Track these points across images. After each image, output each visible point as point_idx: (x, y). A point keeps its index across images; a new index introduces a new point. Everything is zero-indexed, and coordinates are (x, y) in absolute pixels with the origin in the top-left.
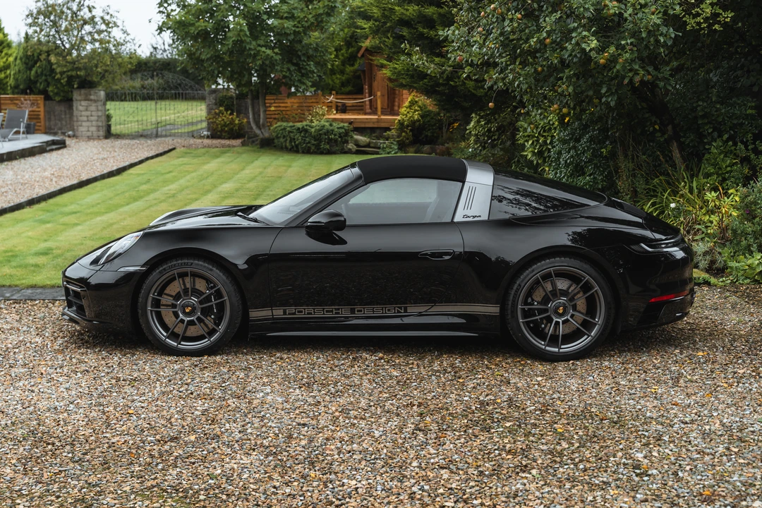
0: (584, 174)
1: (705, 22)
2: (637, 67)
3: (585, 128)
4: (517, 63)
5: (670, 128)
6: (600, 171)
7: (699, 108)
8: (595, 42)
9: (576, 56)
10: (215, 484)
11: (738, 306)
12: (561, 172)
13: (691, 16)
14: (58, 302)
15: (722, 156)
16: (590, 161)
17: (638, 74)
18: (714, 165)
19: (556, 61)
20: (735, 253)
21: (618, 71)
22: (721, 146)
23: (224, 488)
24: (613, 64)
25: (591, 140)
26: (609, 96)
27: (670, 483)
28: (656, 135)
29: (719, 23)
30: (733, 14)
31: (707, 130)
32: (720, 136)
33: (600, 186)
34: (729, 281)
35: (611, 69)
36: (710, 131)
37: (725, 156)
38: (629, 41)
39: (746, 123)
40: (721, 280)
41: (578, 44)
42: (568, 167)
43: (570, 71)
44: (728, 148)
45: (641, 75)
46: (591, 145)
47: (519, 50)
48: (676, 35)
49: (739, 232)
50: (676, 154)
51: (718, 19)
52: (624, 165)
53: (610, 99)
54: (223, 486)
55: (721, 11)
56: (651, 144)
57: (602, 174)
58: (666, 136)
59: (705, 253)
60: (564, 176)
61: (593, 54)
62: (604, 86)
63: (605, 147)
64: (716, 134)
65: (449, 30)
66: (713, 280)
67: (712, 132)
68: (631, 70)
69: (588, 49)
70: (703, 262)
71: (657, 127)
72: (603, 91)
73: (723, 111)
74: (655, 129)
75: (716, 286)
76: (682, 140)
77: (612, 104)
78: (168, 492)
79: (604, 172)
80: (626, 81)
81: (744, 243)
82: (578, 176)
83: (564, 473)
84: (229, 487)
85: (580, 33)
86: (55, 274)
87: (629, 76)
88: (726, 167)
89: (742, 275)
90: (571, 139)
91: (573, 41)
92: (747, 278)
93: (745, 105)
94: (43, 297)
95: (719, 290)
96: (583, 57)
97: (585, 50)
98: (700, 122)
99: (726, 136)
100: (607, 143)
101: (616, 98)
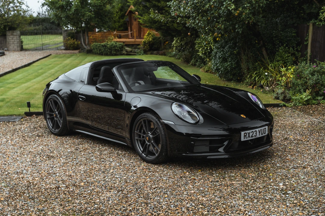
0: (227, 61)
2: (251, 16)
3: (226, 43)
4: (200, 16)
5: (261, 42)
6: (234, 60)
7: (274, 34)
8: (234, 6)
9: (225, 12)
10: (97, 207)
11: (300, 115)
12: (217, 61)
14: (11, 122)
15: (284, 53)
16: (229, 56)
17: (251, 19)
18: (281, 57)
19: (217, 15)
20: (294, 93)
21: (243, 18)
22: (283, 49)
23: (102, 209)
24: (241, 16)
25: (230, 47)
26: (239, 29)
27: (299, 197)
28: (256, 45)
31: (277, 42)
32: (283, 45)
33: (234, 66)
34: (293, 105)
35: (240, 17)
36: (278, 43)
37: (285, 53)
38: (248, 5)
39: (292, 39)
40: (289, 104)
41: (226, 7)
42: (220, 59)
43: (223, 18)
44: (286, 49)
45: (253, 20)
46: (229, 50)
47: (200, 11)
48: (267, 3)
49: (295, 84)
50: (264, 53)
52: (244, 57)
53: (239, 30)
54: (101, 208)
56: (254, 49)
57: (234, 62)
58: (260, 45)
59: (282, 93)
60: (218, 63)
61: (233, 11)
62: (237, 25)
63: (236, 50)
64: (280, 44)
65: (171, 2)
66: (287, 104)
67: (279, 43)
68: (248, 18)
69: (231, 9)
70: (281, 97)
71: (257, 41)
72: (237, 27)
73: (283, 34)
74: (256, 42)
75: (288, 107)
76: (267, 47)
77: (240, 32)
78: (76, 212)
79: (235, 60)
80: (247, 22)
81: (298, 88)
82: (224, 63)
83: (251, 194)
84: (104, 208)
85: (227, 3)
86: (8, 110)
87: (248, 20)
88: (286, 57)
89: (298, 102)
90: (221, 47)
91: (224, 6)
92: (300, 103)
93: (291, 32)
94: (4, 120)
95: (290, 109)
96: (228, 12)
97: (229, 9)
98: (274, 39)
99: (285, 45)
100: (236, 48)
101: (242, 30)
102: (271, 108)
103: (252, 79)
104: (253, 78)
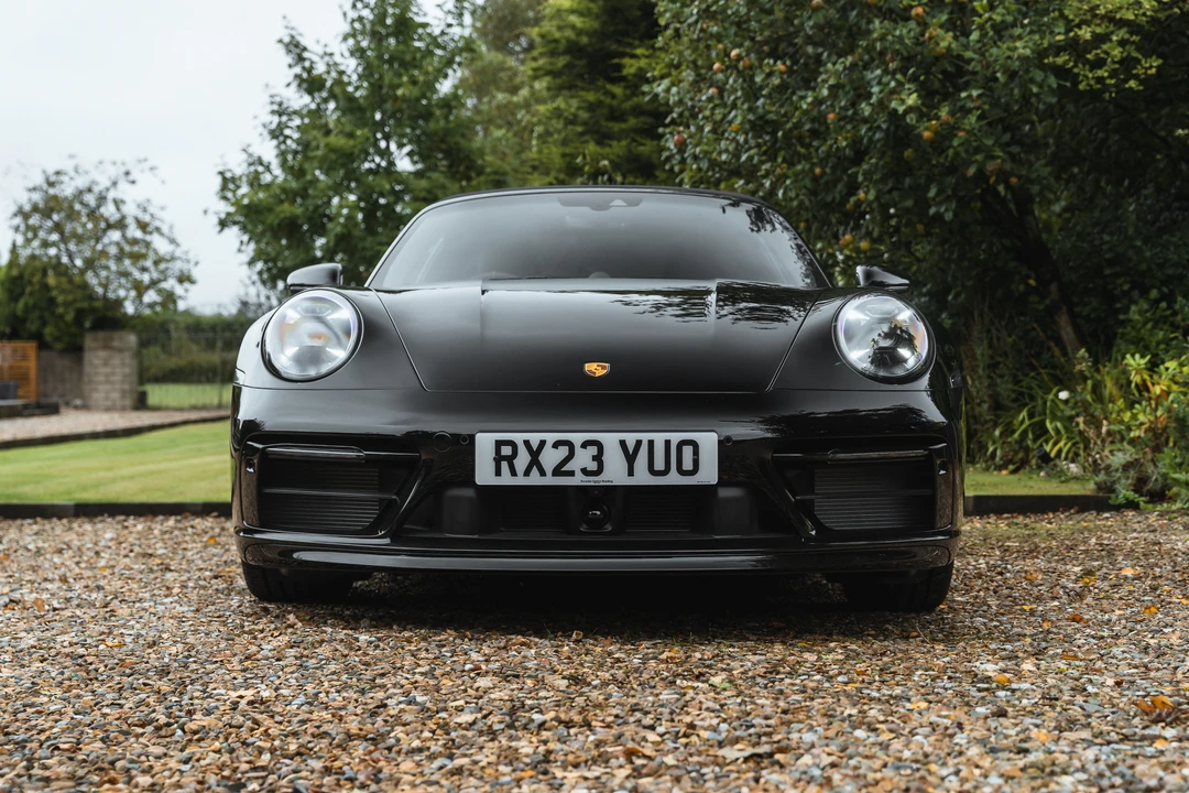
1: (1110, 77)
2: (989, 143)
4: (780, 160)
5: (1054, 287)
7: (1105, 247)
8: (914, 96)
9: (879, 127)
13: (1087, 67)
15: (1149, 326)
17: (993, 158)
19: (844, 144)
21: (957, 154)
22: (1147, 311)
24: (947, 143)
26: (940, 203)
28: (1031, 299)
29: (1136, 77)
30: (1160, 61)
31: (1121, 285)
32: (1144, 291)
35: (943, 151)
36: (1126, 287)
37: (1154, 327)
38: (975, 93)
41: (882, 105)
44: (1158, 313)
45: (999, 160)
47: (780, 133)
48: (1059, 85)
50: (1067, 333)
51: (1135, 72)
53: (942, 209)
55: (1140, 57)
56: (1022, 319)
58: (1047, 302)
61: (911, 119)
62: (933, 185)
64: (1135, 292)
67: (1129, 289)
68: (977, 150)
69: (901, 109)
71: (1032, 282)
72: (932, 193)
73: (1148, 254)
74: (1028, 285)
76: (1077, 309)
77: (949, 216)
80: (972, 171)
85: (887, 85)
87: (976, 161)
91: (874, 99)
96: (892, 128)
97: (895, 111)
98: (1107, 272)
99: (1154, 294)
100: (943, 316)
101: (954, 205)
102: (1067, 514)
103: (1009, 440)
104: (1016, 435)
